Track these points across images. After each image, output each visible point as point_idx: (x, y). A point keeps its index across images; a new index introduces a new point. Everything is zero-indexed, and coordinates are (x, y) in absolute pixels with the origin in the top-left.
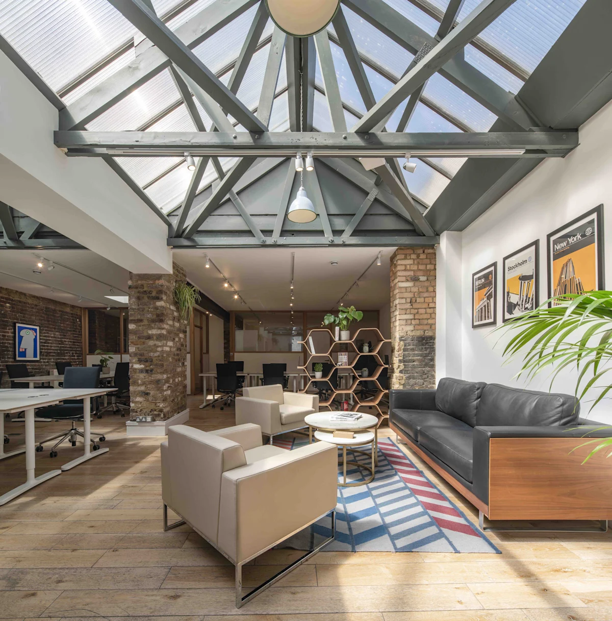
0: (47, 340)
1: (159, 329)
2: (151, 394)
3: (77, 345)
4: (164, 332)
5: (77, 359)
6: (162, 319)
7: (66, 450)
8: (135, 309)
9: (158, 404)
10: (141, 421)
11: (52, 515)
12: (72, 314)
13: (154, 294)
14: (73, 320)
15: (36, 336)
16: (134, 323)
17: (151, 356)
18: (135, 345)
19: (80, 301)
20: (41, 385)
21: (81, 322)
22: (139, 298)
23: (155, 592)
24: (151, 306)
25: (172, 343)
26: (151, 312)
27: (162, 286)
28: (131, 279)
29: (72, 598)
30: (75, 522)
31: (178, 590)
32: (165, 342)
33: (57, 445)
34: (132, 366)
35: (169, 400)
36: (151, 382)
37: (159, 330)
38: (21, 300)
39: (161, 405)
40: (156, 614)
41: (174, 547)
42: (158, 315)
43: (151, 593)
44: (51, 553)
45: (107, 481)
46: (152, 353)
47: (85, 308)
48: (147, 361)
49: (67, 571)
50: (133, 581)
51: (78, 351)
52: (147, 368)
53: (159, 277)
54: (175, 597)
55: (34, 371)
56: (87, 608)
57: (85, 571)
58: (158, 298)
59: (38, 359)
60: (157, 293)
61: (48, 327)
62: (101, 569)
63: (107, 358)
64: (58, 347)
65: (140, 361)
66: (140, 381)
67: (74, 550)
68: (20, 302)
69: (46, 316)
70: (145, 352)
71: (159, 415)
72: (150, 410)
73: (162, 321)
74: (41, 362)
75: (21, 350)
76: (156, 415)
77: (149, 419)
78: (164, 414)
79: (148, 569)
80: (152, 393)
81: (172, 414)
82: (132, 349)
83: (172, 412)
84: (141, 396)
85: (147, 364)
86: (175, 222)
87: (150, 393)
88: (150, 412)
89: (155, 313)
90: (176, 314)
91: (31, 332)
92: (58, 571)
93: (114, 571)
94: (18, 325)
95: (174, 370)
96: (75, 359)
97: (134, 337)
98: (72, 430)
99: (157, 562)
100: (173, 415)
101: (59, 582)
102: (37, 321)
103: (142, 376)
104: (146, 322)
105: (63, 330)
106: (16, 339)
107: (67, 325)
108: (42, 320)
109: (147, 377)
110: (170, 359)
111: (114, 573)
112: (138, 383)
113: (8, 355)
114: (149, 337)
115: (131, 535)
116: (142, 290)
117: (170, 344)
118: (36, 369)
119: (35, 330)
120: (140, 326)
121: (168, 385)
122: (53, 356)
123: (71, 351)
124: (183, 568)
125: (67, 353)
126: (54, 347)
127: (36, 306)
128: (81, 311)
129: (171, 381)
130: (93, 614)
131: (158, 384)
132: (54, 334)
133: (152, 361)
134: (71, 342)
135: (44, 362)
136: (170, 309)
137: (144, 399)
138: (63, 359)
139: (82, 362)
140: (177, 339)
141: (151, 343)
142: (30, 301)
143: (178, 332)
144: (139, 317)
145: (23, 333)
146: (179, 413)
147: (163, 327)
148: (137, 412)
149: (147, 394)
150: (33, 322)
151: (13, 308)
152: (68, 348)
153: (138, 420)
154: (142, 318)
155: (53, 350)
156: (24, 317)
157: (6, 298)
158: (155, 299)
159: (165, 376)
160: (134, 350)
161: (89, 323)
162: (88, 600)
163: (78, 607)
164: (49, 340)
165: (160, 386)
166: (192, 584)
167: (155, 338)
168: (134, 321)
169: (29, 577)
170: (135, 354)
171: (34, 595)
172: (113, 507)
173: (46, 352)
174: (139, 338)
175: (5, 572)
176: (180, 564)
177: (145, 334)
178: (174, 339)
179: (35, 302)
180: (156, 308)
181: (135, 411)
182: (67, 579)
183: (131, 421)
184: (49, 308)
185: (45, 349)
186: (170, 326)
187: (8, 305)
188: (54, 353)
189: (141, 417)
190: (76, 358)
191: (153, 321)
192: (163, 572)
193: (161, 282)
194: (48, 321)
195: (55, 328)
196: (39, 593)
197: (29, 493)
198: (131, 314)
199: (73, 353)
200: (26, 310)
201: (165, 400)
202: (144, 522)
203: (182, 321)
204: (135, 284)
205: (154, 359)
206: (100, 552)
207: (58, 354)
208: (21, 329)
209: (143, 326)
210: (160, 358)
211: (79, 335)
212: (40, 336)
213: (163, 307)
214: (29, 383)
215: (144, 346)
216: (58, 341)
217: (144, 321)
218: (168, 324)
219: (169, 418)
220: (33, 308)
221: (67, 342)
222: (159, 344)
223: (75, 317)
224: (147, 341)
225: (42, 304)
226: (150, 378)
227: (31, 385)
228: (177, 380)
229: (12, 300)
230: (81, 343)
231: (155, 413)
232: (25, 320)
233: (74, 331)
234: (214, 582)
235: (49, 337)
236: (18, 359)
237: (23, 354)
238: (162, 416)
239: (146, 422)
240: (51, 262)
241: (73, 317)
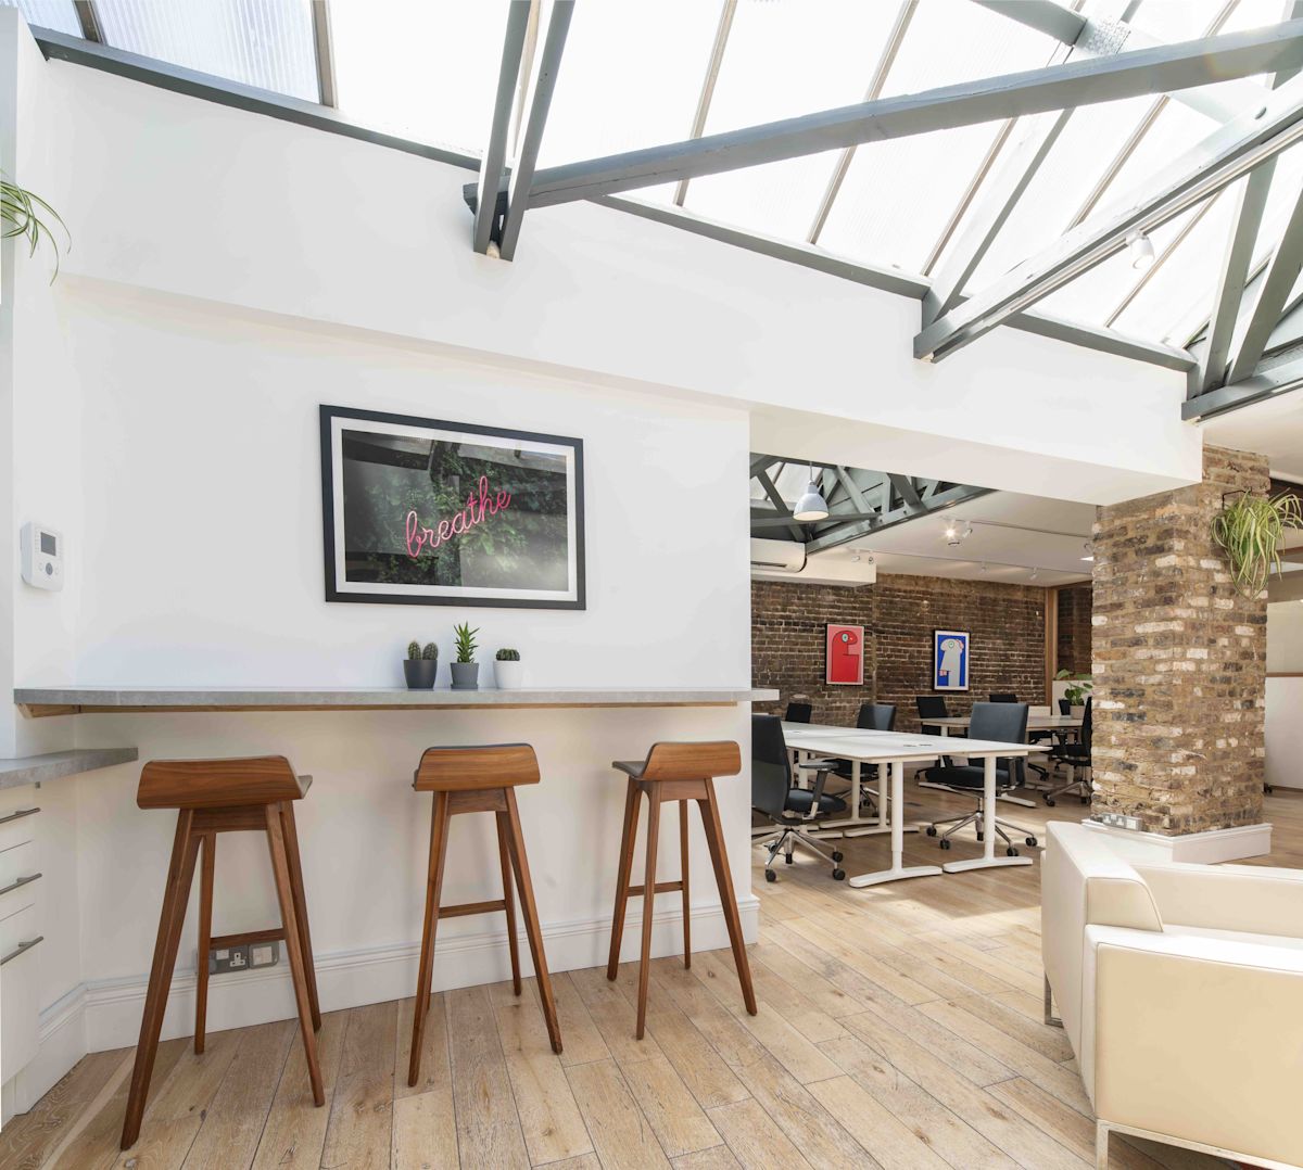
0: (981, 654)
1: (1163, 620)
2: (1140, 768)
3: (1035, 662)
4: (1177, 627)
5: (1035, 688)
6: (1171, 598)
7: (965, 844)
8: (1107, 582)
9: (1156, 795)
10: (1113, 824)
11: (903, 923)
12: (1026, 602)
13: (1150, 542)
14: (1028, 613)
15: (964, 650)
16: (1103, 613)
17: (1140, 684)
18: (1105, 659)
19: (1034, 576)
20: (962, 732)
21: (1044, 616)
22: (1115, 558)
23: (972, 1088)
24: (1143, 571)
25: (1206, 651)
26: (1144, 585)
27: (1171, 518)
28: (1099, 519)
29: (873, 1024)
30: (923, 943)
31: (1008, 1110)
32: (1178, 650)
33: (949, 832)
34: (1098, 705)
35: (1188, 790)
36: (1140, 742)
37: (1162, 624)
38: (943, 591)
39: (1165, 798)
40: (956, 1111)
41: (1045, 1054)
42: (1159, 590)
43: (966, 1085)
44: (878, 965)
45: (1000, 909)
46: (1143, 678)
47: (1052, 588)
48: (1131, 695)
49: (884, 993)
50: (952, 1054)
51: (1036, 672)
52: (1132, 711)
53: (1165, 499)
54: (998, 1115)
55: (959, 708)
56: (881, 1043)
57: (902, 1005)
58: (1160, 550)
59: (966, 688)
60: (1159, 538)
61: (983, 632)
62: (921, 1014)
63: (1081, 686)
64: (1000, 665)
65: (1115, 694)
66: (1113, 739)
67: (903, 975)
68: (942, 594)
69: (980, 613)
70: (1127, 675)
71: (1157, 820)
72: (1135, 805)
73: (1168, 601)
74: (971, 694)
75: (941, 674)
76: (1150, 818)
77: (1132, 823)
78: (1171, 821)
79: (982, 1055)
80: (1142, 766)
81: (1200, 824)
82: (1098, 668)
83: (1201, 819)
84: (1115, 770)
85: (1131, 701)
86: (1201, 356)
87: (1136, 767)
88: (1137, 808)
89: (1154, 584)
90: (1220, 578)
91: (957, 643)
92: (874, 987)
93: (936, 1027)
94: (938, 633)
95: (1212, 718)
96: (1030, 688)
97: (1104, 642)
98: (978, 811)
99: (1003, 1056)
100: (1205, 829)
101: (870, 999)
102: (967, 624)
103: (1119, 726)
104: (1130, 608)
105: (1010, 634)
106: (935, 657)
107: (1017, 624)
108: (972, 620)
109: (1130, 730)
110: (1198, 692)
111: (934, 1031)
112: (1109, 741)
113: (925, 681)
114: (1137, 642)
115: (986, 998)
116: (1122, 539)
117: (1201, 653)
118: (963, 705)
119: (963, 639)
120: (1117, 618)
121: (1187, 753)
122: (991, 682)
123: (1023, 672)
124: (1038, 1090)
125: (1015, 677)
126: (993, 666)
127: (966, 597)
128: (1044, 595)
129: (1199, 744)
130: (883, 1055)
131: (1158, 748)
132: (994, 644)
133: (1143, 694)
134: (1023, 656)
135: (976, 694)
136: (1199, 569)
137: (1124, 778)
138: (1009, 688)
139: (1044, 693)
140: (1223, 641)
141: (1141, 653)
142: (956, 591)
143: (1231, 623)
144: (1116, 598)
145: (945, 645)
146: (1228, 826)
147: (1172, 614)
148: (1105, 803)
149: (1130, 767)
150: (960, 625)
151: (932, 606)
152: (1018, 667)
153: (1107, 820)
154: (1121, 600)
155: (990, 671)
156: (947, 618)
157: (924, 593)
158: (1155, 553)
159: (1177, 731)
160: (1103, 671)
161: (1059, 616)
162: (887, 1037)
163: (873, 1036)
164: (985, 654)
165: (1161, 752)
166: (1039, 1121)
167: (1151, 642)
168: (1105, 609)
169: (845, 975)
170: (1105, 680)
171: (841, 995)
172: (983, 949)
173: (979, 676)
174: (1114, 644)
175: (829, 958)
176: (1037, 1081)
177: (1128, 635)
178: (1212, 642)
179: (964, 592)
180: (1156, 573)
181: (1103, 800)
182: (880, 1001)
183: (1093, 819)
184: (985, 598)
185: (977, 671)
186: (1200, 609)
187: (925, 602)
188: (993, 676)
189: (1114, 816)
190: (1032, 685)
191: (1148, 604)
192: (1003, 1073)
193: (1172, 509)
194: (984, 621)
195: (995, 633)
196: (846, 997)
197: (892, 885)
198: (1097, 594)
199: (1026, 677)
200: (951, 607)
201: (1175, 786)
202: (1019, 992)
203: (1247, 592)
204: (1107, 529)
205: (1149, 691)
206: (932, 995)
207: (1000, 679)
208: (942, 638)
209: (1123, 617)
210: (1163, 688)
211: (1038, 641)
212: (970, 647)
213: (1174, 568)
214: (940, 727)
215: (1124, 661)
216: (1001, 655)
217: (1127, 605)
218: (1189, 606)
219: (1187, 832)
220: (960, 602)
221: (1017, 657)
222: (1162, 654)
223: (1032, 608)
224: (1132, 649)
225: (975, 593)
226: (1137, 732)
227: (944, 731)
228: (1221, 744)
229: (931, 594)
230: (1044, 656)
231: (1149, 812)
232: (946, 624)
233: (1029, 635)
234: (1084, 1148)
235: (984, 648)
236: (937, 688)
237: (944, 680)
238: (1166, 822)
239: (1124, 828)
240: (968, 523)
241: (1027, 608)
